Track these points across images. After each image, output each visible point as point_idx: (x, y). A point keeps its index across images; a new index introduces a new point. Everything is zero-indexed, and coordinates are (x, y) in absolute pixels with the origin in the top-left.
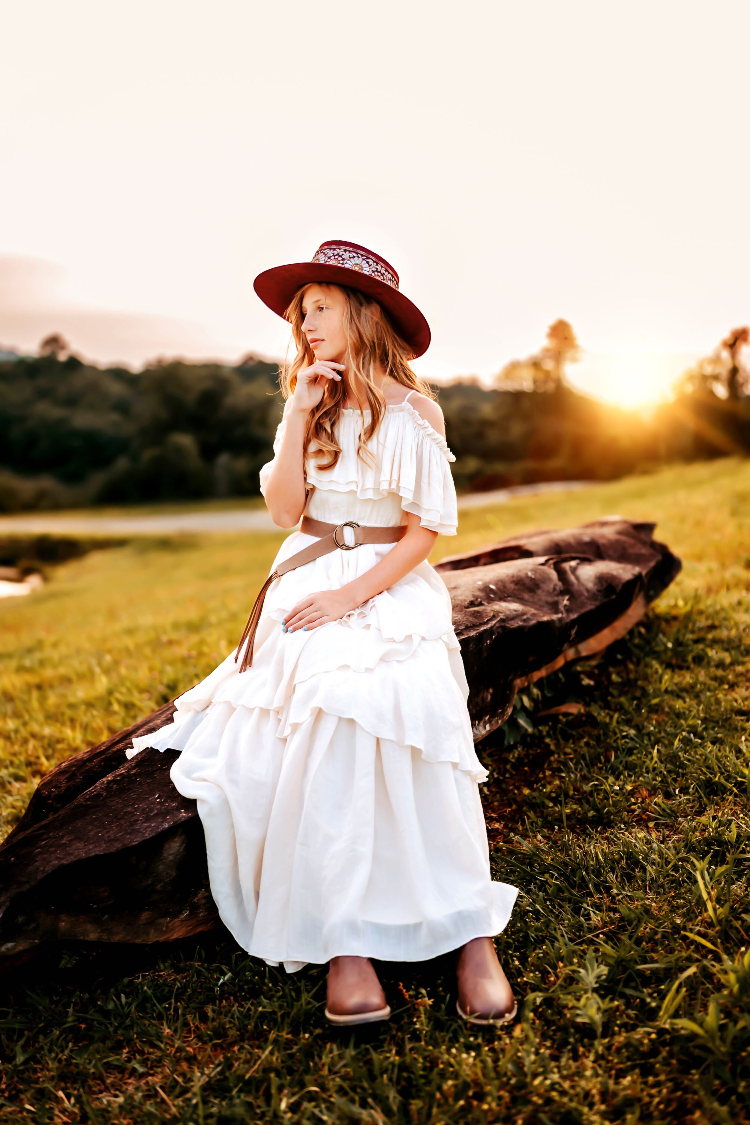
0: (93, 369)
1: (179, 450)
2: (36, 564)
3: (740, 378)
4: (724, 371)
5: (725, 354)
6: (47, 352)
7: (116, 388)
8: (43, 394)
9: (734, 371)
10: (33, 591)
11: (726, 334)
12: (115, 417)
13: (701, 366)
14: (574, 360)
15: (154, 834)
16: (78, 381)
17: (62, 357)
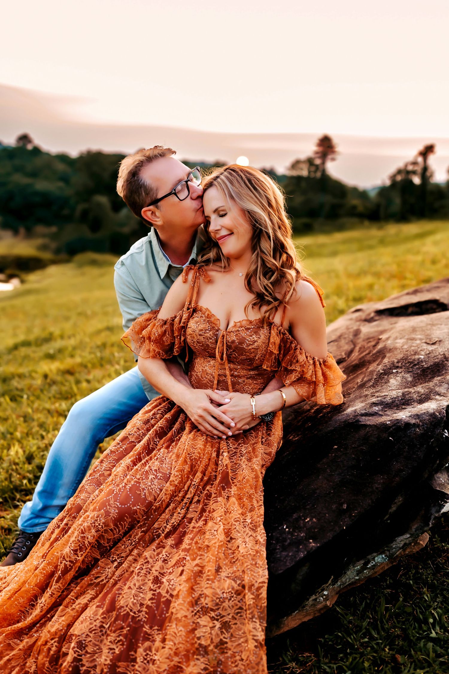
0: (48, 154)
1: (99, 205)
2: (17, 272)
3: (428, 174)
4: (419, 169)
5: (420, 160)
6: (21, 144)
7: (61, 167)
8: (18, 169)
9: (425, 169)
10: (15, 289)
11: (421, 147)
12: (61, 184)
13: (406, 166)
14: (333, 159)
15: (293, 563)
16: (38, 162)
17: (30, 147)
